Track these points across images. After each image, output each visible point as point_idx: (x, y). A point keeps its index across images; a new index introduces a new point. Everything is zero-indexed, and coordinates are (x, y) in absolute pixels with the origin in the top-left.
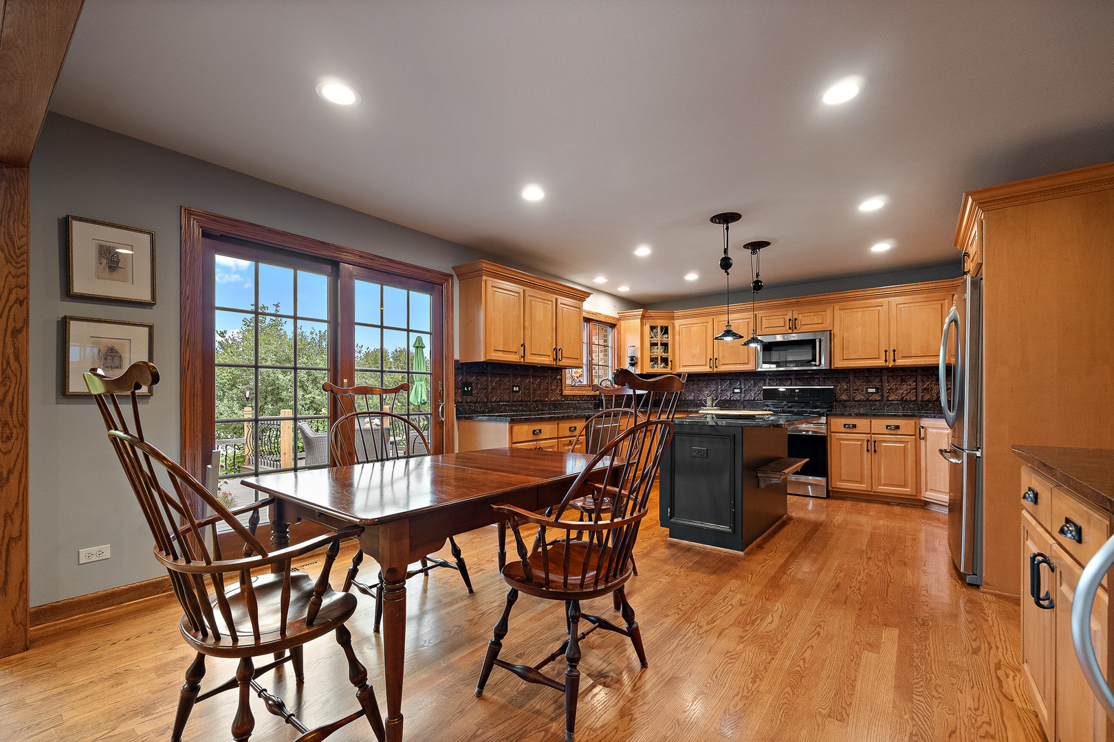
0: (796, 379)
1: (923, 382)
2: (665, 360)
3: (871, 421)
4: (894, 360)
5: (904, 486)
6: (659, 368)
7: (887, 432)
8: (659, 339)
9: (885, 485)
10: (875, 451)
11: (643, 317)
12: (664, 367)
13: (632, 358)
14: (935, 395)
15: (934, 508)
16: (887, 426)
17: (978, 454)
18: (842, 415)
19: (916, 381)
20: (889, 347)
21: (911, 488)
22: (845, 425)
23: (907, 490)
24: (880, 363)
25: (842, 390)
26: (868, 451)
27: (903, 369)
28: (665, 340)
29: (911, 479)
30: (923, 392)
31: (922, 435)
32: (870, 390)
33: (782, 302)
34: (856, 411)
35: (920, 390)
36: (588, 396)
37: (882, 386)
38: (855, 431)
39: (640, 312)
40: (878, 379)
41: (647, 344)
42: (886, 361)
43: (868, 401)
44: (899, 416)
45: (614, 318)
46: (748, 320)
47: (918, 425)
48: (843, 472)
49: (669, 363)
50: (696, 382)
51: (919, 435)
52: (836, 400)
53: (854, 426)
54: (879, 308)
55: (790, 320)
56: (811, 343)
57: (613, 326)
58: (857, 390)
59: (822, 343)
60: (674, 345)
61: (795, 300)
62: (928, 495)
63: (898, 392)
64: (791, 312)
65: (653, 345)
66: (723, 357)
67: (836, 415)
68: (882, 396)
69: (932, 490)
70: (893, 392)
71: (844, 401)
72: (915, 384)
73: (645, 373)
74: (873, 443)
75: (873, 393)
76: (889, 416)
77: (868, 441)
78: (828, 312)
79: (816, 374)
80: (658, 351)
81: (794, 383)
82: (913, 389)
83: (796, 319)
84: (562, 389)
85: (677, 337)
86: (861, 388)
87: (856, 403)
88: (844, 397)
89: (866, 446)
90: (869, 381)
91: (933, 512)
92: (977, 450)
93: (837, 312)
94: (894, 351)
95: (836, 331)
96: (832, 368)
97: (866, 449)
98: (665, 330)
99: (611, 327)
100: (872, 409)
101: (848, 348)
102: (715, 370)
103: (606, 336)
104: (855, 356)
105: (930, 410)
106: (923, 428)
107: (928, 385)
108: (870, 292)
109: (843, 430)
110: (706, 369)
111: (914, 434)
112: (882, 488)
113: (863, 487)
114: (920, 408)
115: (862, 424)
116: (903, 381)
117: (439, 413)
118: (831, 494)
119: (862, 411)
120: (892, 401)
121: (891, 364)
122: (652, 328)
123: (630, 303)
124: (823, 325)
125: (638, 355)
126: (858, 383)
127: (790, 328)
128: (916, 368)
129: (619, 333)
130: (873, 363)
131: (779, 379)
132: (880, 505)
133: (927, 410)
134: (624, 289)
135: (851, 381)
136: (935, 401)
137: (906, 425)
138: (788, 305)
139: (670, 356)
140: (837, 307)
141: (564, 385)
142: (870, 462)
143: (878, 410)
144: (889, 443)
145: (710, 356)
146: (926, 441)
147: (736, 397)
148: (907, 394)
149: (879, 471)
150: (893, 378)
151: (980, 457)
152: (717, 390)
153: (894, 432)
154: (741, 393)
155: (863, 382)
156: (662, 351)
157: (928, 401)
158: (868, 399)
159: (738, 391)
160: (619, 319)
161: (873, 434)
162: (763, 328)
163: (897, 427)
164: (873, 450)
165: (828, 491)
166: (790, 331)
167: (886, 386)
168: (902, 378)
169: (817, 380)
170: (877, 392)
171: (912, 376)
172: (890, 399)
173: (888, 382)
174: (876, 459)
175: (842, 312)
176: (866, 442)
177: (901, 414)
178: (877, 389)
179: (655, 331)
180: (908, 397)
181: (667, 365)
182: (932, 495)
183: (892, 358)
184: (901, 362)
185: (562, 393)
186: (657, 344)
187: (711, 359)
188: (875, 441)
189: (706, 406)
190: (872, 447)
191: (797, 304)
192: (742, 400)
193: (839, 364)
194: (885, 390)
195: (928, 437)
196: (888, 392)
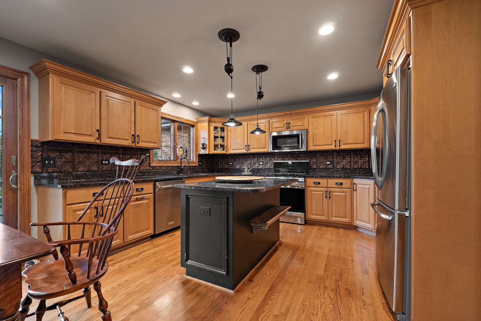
0: (290, 157)
1: (354, 158)
2: (222, 146)
3: (328, 180)
4: (340, 146)
5: (345, 217)
6: (219, 151)
7: (336, 186)
8: (219, 134)
9: (335, 217)
10: (330, 198)
11: (209, 121)
12: (222, 150)
13: (203, 145)
14: (360, 165)
15: (361, 230)
16: (336, 183)
17: (407, 214)
18: (313, 177)
19: (350, 158)
20: (337, 138)
21: (349, 219)
22: (314, 183)
23: (346, 220)
24: (332, 147)
25: (313, 162)
26: (326, 197)
27: (344, 151)
28: (222, 135)
29: (348, 214)
30: (354, 164)
31: (355, 188)
32: (328, 163)
33: (283, 113)
34: (320, 174)
35: (352, 163)
36: (172, 167)
37: (333, 160)
38: (319, 186)
39: (207, 118)
40: (332, 157)
41: (212, 137)
42: (335, 146)
43: (326, 169)
44: (343, 177)
45: (193, 121)
46: (265, 124)
47: (352, 182)
48: (314, 209)
49: (225, 148)
50: (240, 158)
51: (353, 188)
52: (310, 168)
53: (319, 183)
54: (332, 117)
55: (286, 123)
56: (297, 136)
57: (193, 126)
58: (321, 163)
59: (303, 136)
60: (227, 138)
61: (289, 112)
62: (358, 223)
63: (341, 164)
64: (287, 119)
65: (216, 137)
66: (253, 144)
67: (309, 177)
68: (333, 166)
69: (360, 220)
70: (339, 164)
71: (315, 169)
72: (350, 159)
73: (211, 153)
74: (329, 193)
75: (329, 164)
76: (337, 177)
77: (326, 192)
78: (306, 119)
79: (301, 154)
80: (219, 141)
81: (289, 159)
82: (349, 162)
83: (289, 123)
84: (150, 163)
85: (229, 133)
86: (323, 161)
87: (320, 170)
88: (315, 167)
89: (325, 194)
90: (327, 158)
91: (360, 232)
92: (406, 211)
93: (311, 119)
94: (340, 141)
95: (310, 130)
96: (308, 150)
97: (325, 196)
98: (223, 129)
99: (192, 127)
100: (329, 174)
101: (316, 139)
102: (249, 151)
103: (189, 132)
104: (320, 144)
105: (357, 174)
106: (355, 184)
107: (356, 160)
108: (327, 107)
109: (313, 185)
110: (244, 151)
111: (350, 187)
112: (334, 219)
113: (323, 218)
114: (352, 172)
115: (323, 181)
116: (344, 157)
117: (10, 181)
118: (307, 222)
119: (323, 174)
120: (338, 168)
121: (338, 148)
122: (216, 128)
123: (202, 113)
124: (303, 126)
125: (207, 143)
126: (321, 159)
127: (286, 128)
128: (350, 150)
129: (197, 130)
130: (329, 148)
131: (282, 157)
132: (332, 228)
133: (356, 173)
134: (196, 104)
135: (318, 158)
136: (360, 169)
137: (346, 182)
138: (286, 115)
139: (225, 143)
140: (310, 116)
141: (151, 160)
142: (327, 203)
143: (331, 173)
144: (337, 193)
145: (246, 144)
146: (356, 191)
147: (261, 167)
148: (346, 164)
149: (332, 209)
150: (339, 156)
151: (408, 217)
152: (251, 163)
153: (340, 187)
154: (263, 164)
155: (324, 158)
156: (221, 141)
157: (356, 168)
158: (327, 167)
159: (261, 163)
160: (196, 123)
161: (329, 188)
162: (273, 128)
163: (341, 184)
164: (329, 197)
165: (306, 221)
166: (287, 130)
167: (336, 161)
168: (343, 156)
169: (301, 157)
170: (331, 164)
171: (348, 155)
172: (338, 167)
173: (337, 158)
174: (331, 202)
175: (313, 119)
176: (325, 192)
177: (343, 176)
178: (331, 162)
179: (217, 130)
180: (346, 166)
181: (224, 149)
182: (360, 223)
183: (338, 145)
184: (343, 147)
185: (150, 165)
186: (218, 137)
187: (246, 146)
188: (330, 192)
189: (245, 172)
190: (328, 195)
191: (290, 114)
192: (264, 168)
193: (311, 148)
194: (335, 163)
195: (358, 189)
196: (336, 164)
